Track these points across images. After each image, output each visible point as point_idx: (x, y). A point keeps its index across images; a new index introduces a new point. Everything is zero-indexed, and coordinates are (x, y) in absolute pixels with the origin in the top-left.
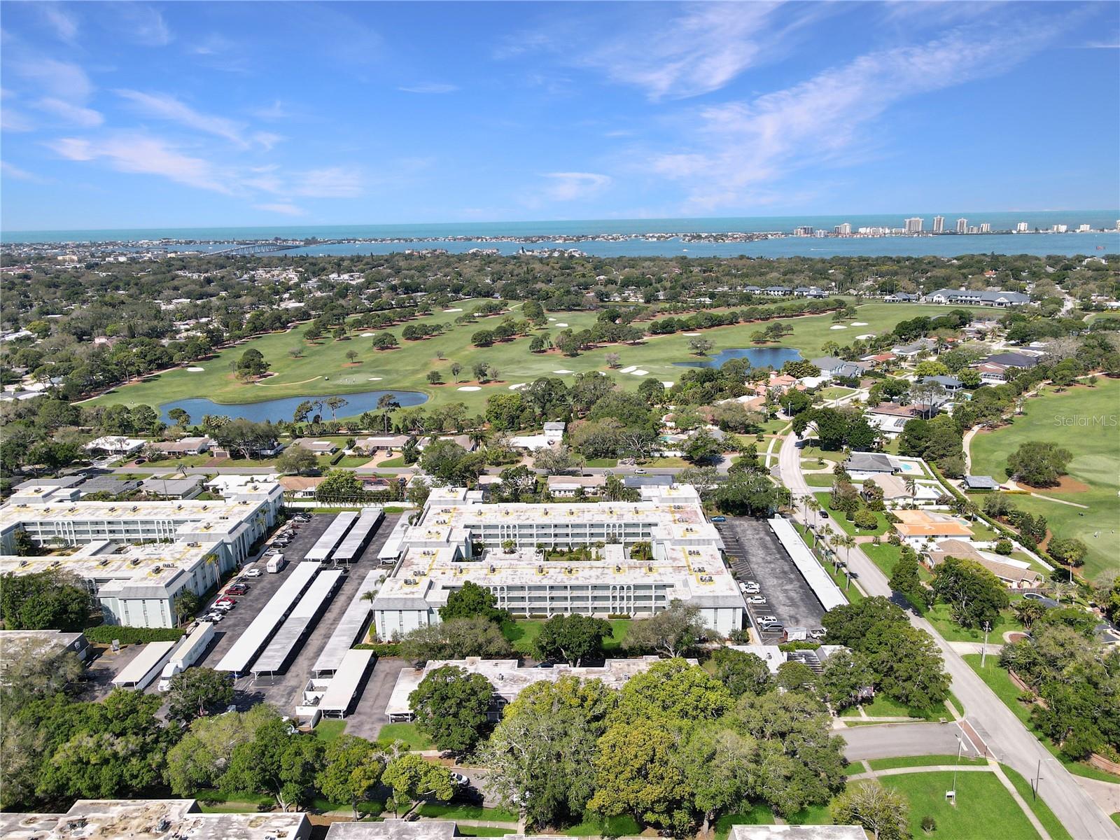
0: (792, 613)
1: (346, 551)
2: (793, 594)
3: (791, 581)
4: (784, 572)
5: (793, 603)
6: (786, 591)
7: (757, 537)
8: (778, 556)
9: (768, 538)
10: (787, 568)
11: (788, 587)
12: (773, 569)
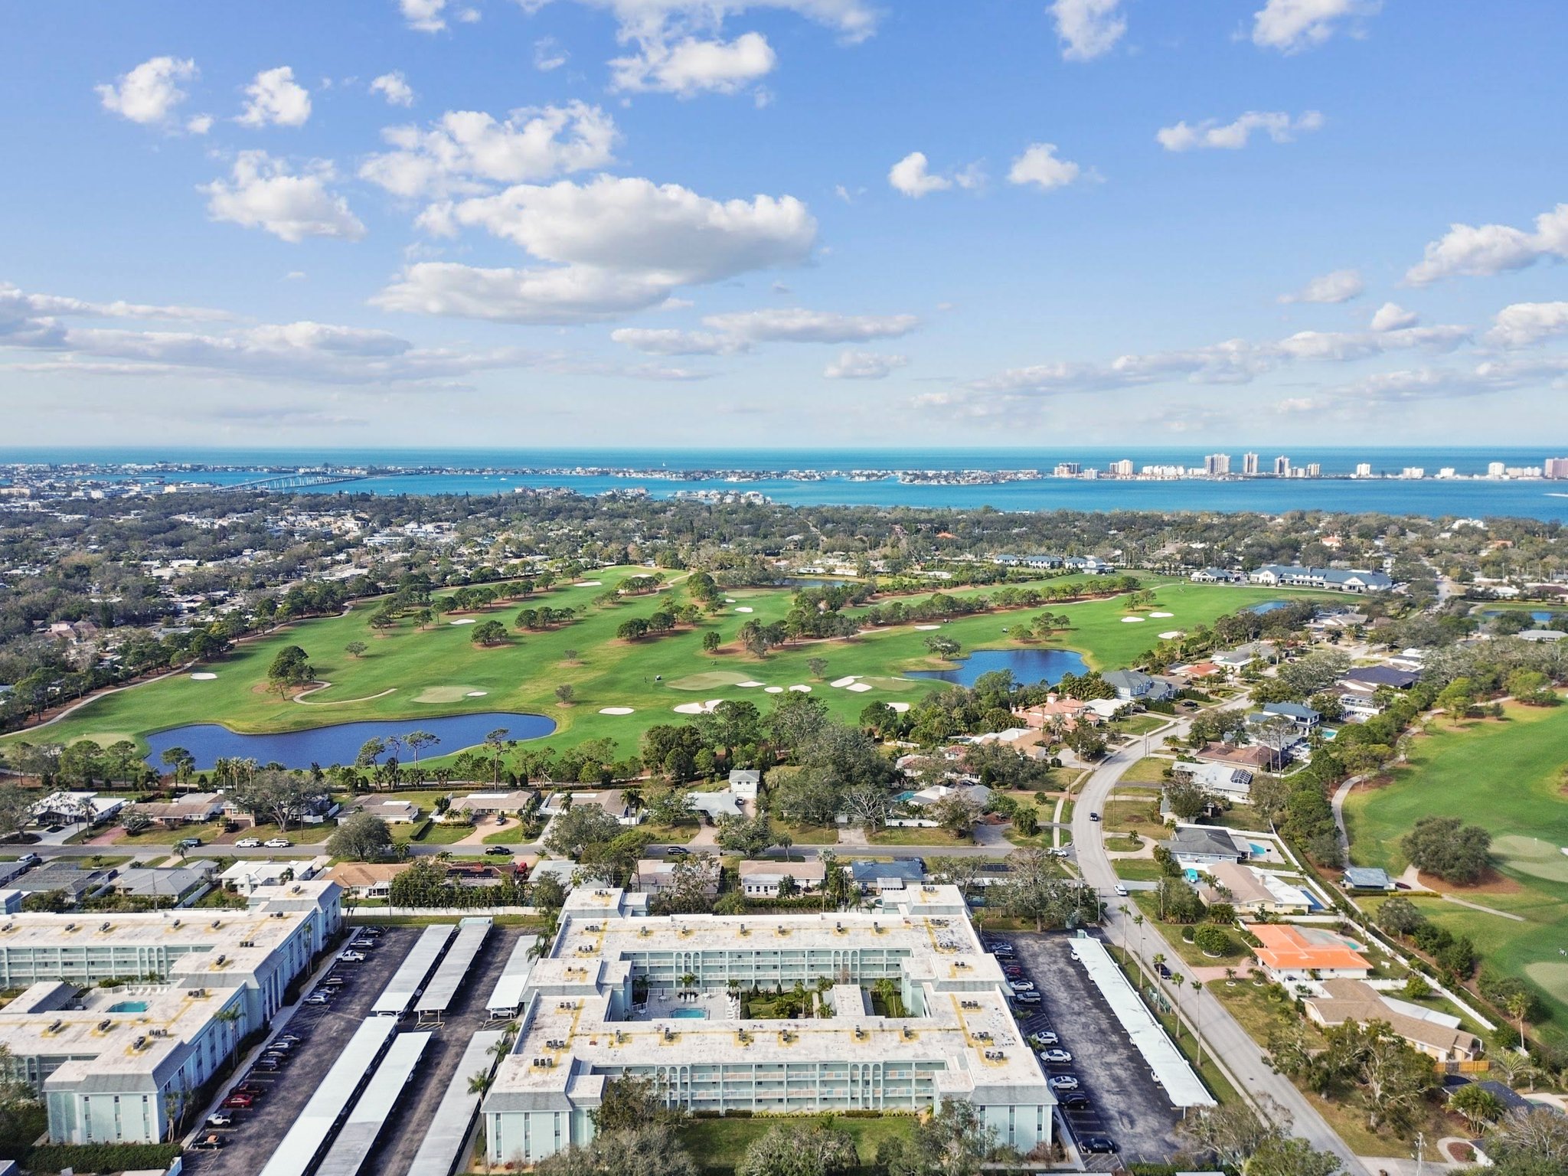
0: (1122, 1106)
1: (437, 998)
2: (1120, 1072)
3: (1113, 1048)
4: (1102, 1031)
5: (1122, 1091)
6: (1108, 1066)
7: (1054, 967)
8: (1089, 1002)
9: (1071, 970)
10: (1105, 1024)
11: (1112, 1058)
12: (1085, 1026)
